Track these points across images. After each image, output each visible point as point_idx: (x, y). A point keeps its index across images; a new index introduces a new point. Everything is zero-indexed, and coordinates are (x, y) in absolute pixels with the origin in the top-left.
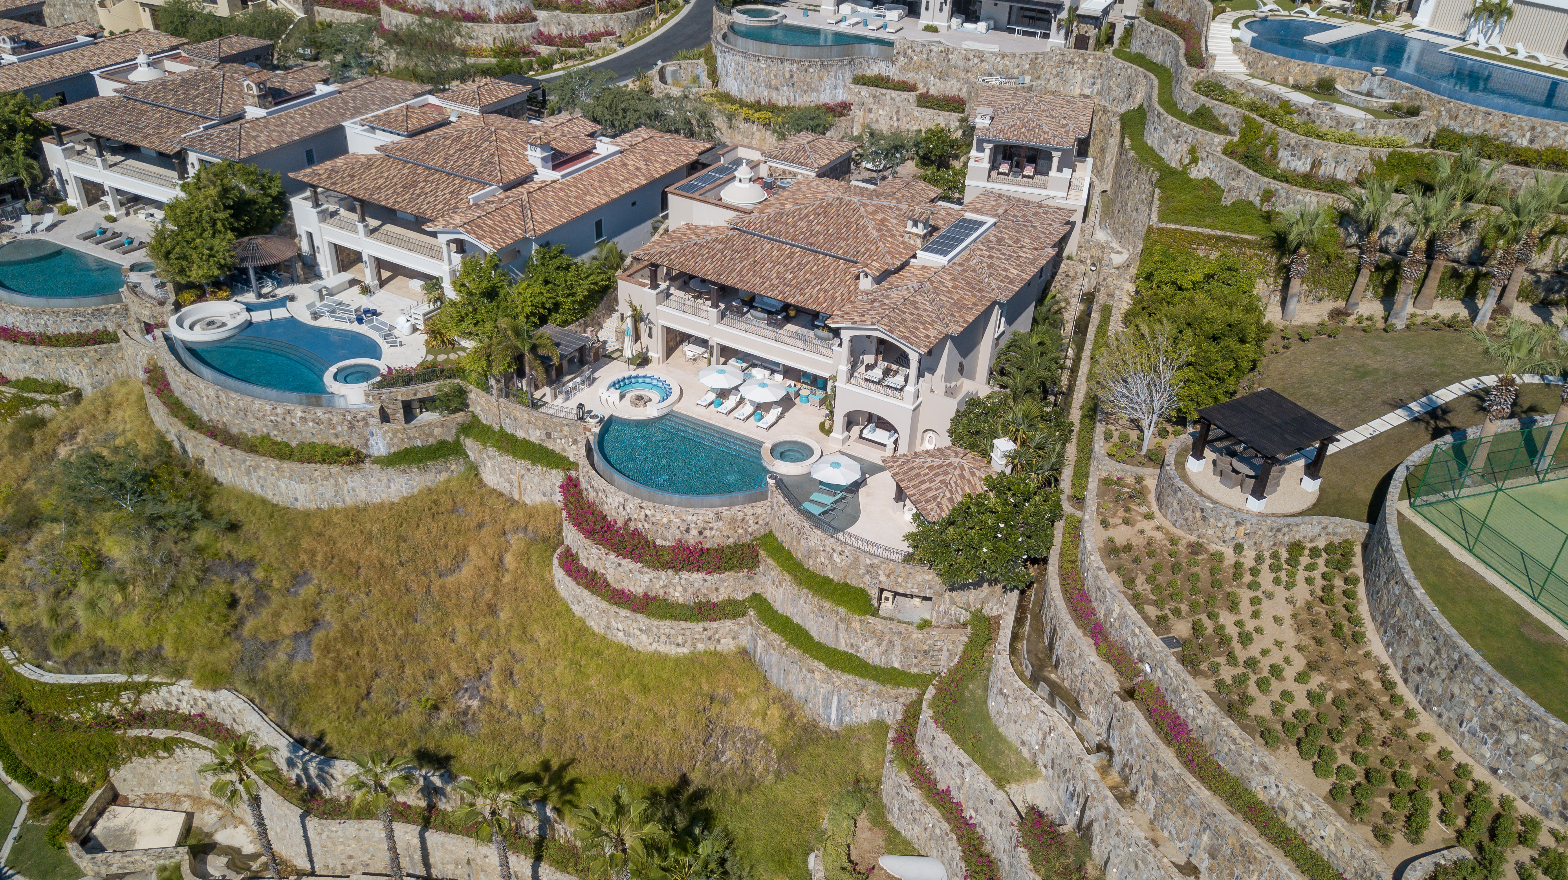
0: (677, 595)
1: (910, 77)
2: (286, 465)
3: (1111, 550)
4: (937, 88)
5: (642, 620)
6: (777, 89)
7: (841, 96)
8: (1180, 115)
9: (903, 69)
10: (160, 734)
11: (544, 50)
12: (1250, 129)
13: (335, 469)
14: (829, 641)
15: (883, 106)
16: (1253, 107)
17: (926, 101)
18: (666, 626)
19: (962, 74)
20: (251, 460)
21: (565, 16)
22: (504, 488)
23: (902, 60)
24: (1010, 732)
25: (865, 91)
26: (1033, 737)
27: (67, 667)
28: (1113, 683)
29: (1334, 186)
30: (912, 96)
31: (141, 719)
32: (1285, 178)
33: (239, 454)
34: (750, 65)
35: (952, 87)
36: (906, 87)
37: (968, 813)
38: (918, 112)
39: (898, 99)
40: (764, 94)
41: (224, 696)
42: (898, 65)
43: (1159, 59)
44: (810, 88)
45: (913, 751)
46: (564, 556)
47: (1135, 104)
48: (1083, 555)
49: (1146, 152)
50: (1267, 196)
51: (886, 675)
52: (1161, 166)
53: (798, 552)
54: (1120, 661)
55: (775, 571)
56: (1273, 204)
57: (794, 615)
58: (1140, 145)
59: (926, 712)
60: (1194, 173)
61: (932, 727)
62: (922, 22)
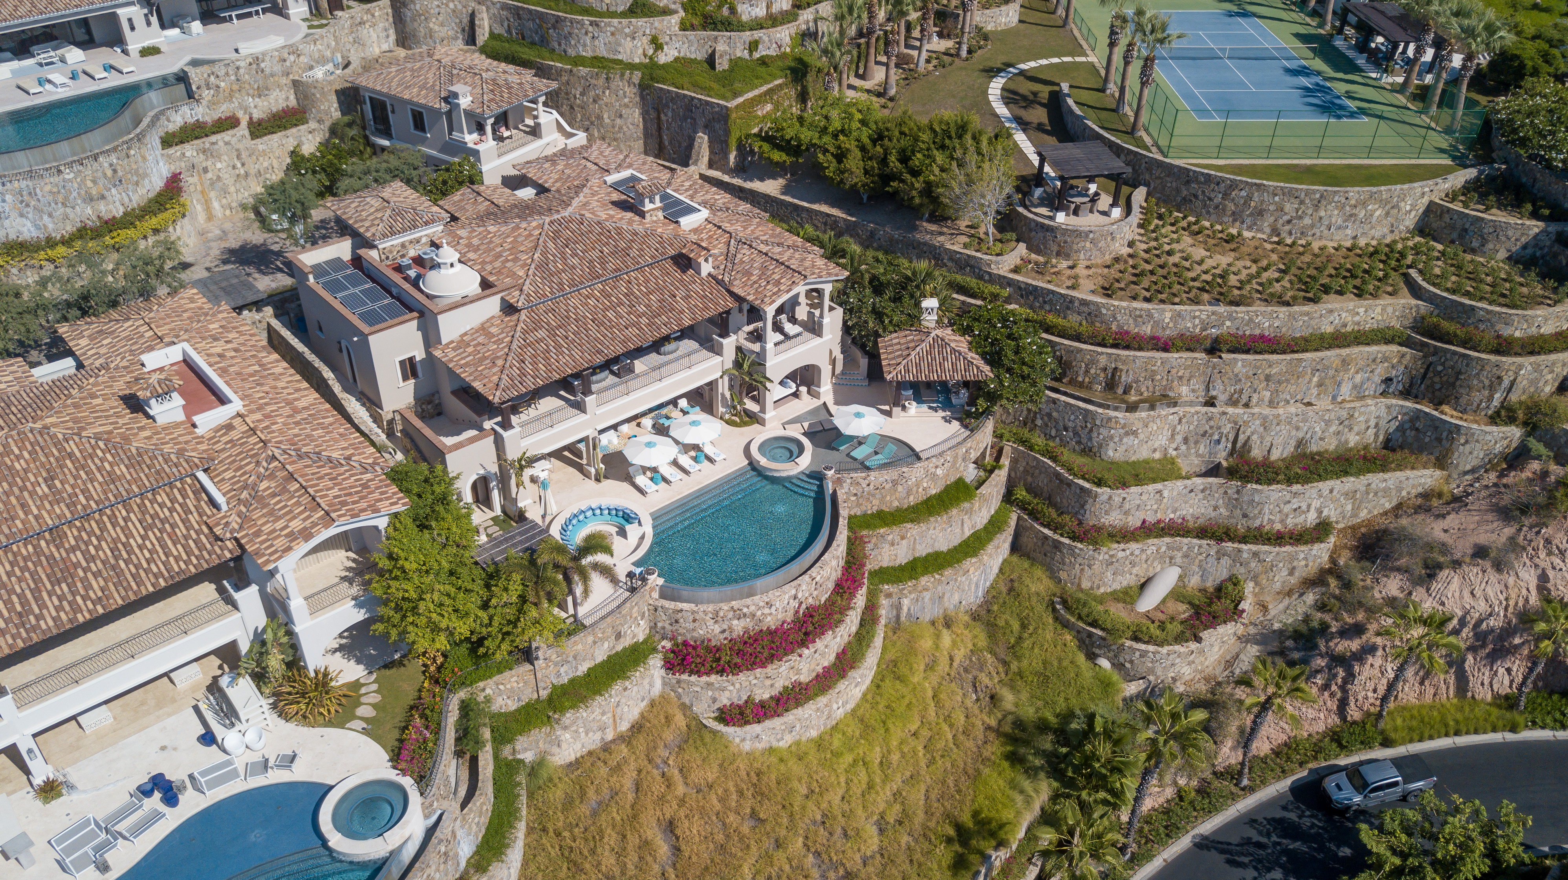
1: (223, 110)
3: (1103, 292)
4: (260, 108)
6: (103, 197)
7: (165, 169)
9: (212, 104)
15: (219, 158)
17: (259, 129)
19: (284, 81)
22: (593, 741)
23: (207, 94)
24: (1143, 454)
25: (190, 150)
28: (1197, 357)
29: (787, 17)
30: (243, 130)
32: (757, 24)
34: (45, 187)
36: (231, 123)
37: (1172, 517)
38: (261, 144)
39: (234, 141)
40: (86, 213)
42: (204, 102)
44: (140, 175)
45: (1098, 529)
46: (726, 716)
47: (482, 36)
48: (1091, 313)
49: (598, 62)
50: (753, 46)
51: (994, 526)
52: (632, 67)
53: (893, 502)
54: (1188, 343)
55: (892, 533)
56: (762, 52)
57: (922, 550)
58: (579, 61)
59: (1104, 492)
60: (663, 58)
61: (1118, 494)
62: (134, 47)
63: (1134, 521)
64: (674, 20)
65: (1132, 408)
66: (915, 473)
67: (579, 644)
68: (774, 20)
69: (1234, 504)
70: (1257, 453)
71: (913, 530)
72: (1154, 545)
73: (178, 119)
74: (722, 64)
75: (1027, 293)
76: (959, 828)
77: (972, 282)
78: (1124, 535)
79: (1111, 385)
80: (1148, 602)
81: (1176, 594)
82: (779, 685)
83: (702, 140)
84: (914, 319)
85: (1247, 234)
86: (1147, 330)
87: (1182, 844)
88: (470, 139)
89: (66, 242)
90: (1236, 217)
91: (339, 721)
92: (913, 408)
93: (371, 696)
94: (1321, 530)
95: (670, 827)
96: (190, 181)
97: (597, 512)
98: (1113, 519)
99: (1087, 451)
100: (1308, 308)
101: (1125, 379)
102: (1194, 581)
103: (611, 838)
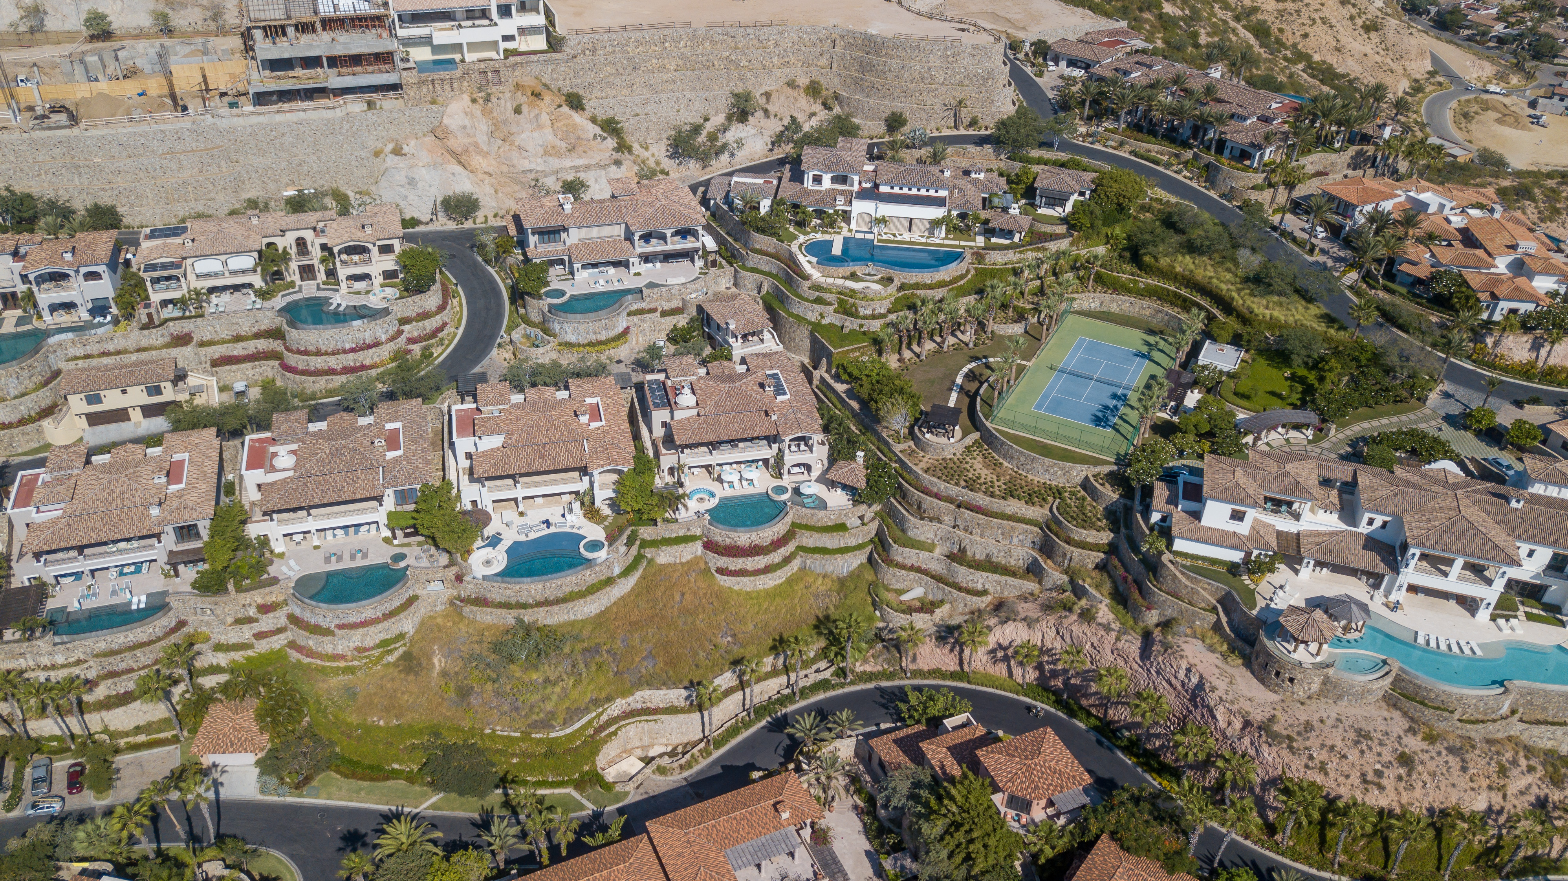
0: (776, 560)
1: (653, 305)
2: (588, 599)
3: (926, 471)
4: (667, 306)
5: (770, 575)
7: (625, 325)
8: (807, 300)
9: (649, 302)
10: (612, 729)
11: (416, 348)
12: (841, 302)
13: (608, 589)
14: (836, 546)
15: (646, 323)
16: (840, 293)
17: (664, 314)
18: (779, 573)
19: (679, 297)
20: (570, 605)
21: (421, 324)
22: (671, 560)
23: (648, 297)
24: (922, 538)
25: (636, 319)
26: (931, 535)
27: (565, 723)
28: (953, 507)
29: (882, 316)
30: (658, 314)
31: (602, 728)
32: (865, 318)
33: (563, 606)
34: (582, 327)
35: (676, 303)
36: (654, 310)
37: (924, 566)
38: (663, 320)
39: (654, 317)
40: (593, 338)
41: (638, 695)
42: (647, 300)
43: (767, 269)
44: (615, 327)
45: (892, 561)
46: (720, 571)
47: (764, 291)
48: (917, 477)
49: (798, 317)
50: (861, 326)
51: (859, 547)
52: (810, 323)
53: (812, 523)
54: (950, 500)
55: (807, 533)
56: (865, 329)
57: (820, 544)
58: (791, 315)
59: (895, 546)
60: (824, 322)
61: (901, 549)
62: (632, 271)
63: (909, 563)
64: (831, 308)
65: (922, 519)
66: (821, 514)
67: (673, 526)
68: (873, 317)
69: (949, 570)
70: (969, 553)
71: (816, 535)
72: (913, 575)
73: (635, 307)
74: (846, 331)
75: (900, 461)
76: (781, 637)
77: (886, 450)
78: (902, 567)
79: (919, 507)
80: (905, 597)
81: (919, 599)
82: (738, 567)
83: (824, 360)
84: (853, 458)
85: (1006, 464)
86: (935, 490)
87: (871, 685)
88: (731, 340)
89: (584, 346)
90: (1005, 457)
91: (598, 523)
92: (839, 491)
93: (610, 520)
94: (984, 593)
95: (683, 594)
96: (633, 330)
97: (705, 491)
98: (899, 559)
99: (904, 531)
100: (1002, 502)
101: (924, 506)
102: (930, 597)
103: (662, 588)
